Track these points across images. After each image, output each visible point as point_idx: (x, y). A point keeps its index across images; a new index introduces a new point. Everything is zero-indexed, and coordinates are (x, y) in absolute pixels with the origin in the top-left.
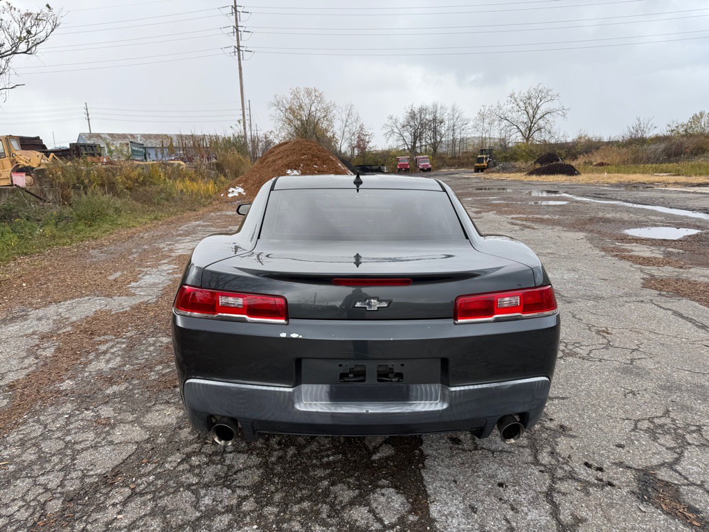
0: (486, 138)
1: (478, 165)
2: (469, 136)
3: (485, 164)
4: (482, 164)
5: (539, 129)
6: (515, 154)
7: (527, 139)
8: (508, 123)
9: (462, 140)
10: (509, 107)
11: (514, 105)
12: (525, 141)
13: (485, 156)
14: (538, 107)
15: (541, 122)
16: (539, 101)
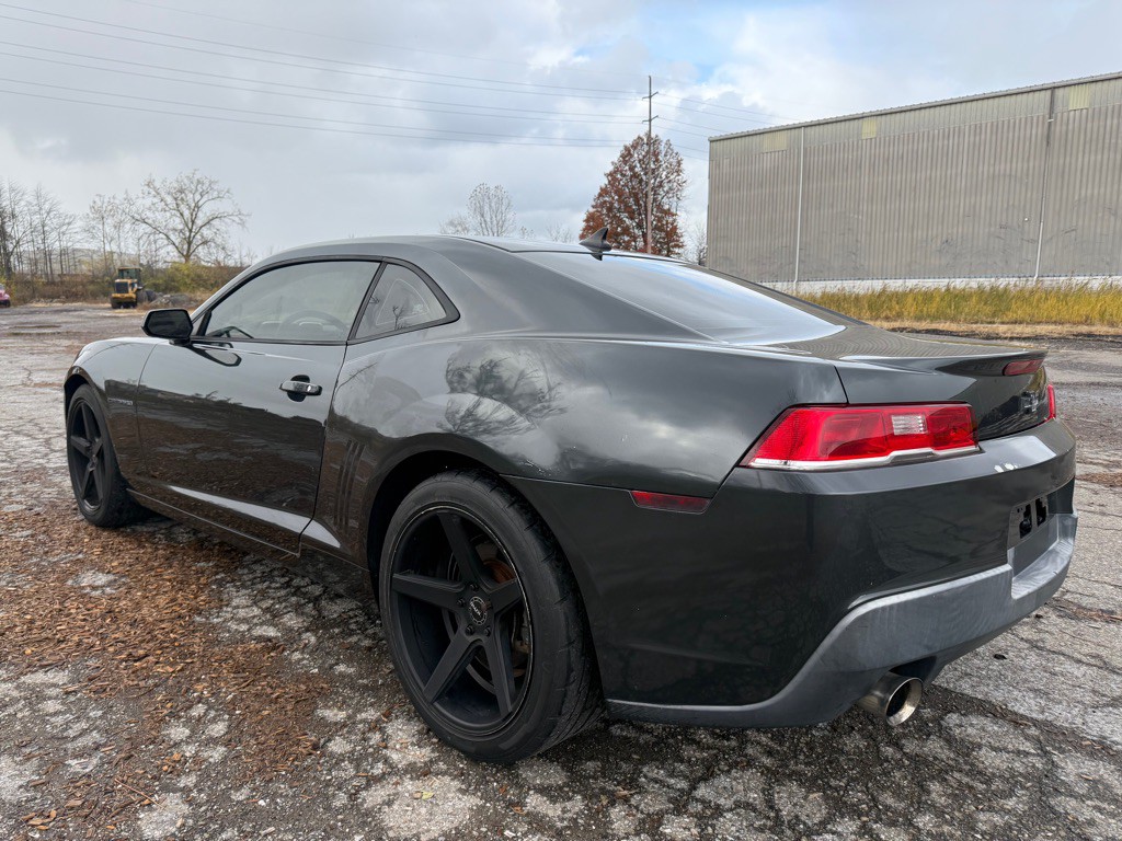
0: (112, 253)
1: (119, 295)
2: (77, 246)
3: (131, 294)
4: (126, 295)
5: (205, 243)
6: (174, 281)
7: (187, 257)
8: (149, 229)
9: (63, 252)
10: (148, 202)
11: (155, 200)
12: (183, 260)
13: (129, 281)
14: (197, 207)
15: (206, 232)
16: (198, 197)
